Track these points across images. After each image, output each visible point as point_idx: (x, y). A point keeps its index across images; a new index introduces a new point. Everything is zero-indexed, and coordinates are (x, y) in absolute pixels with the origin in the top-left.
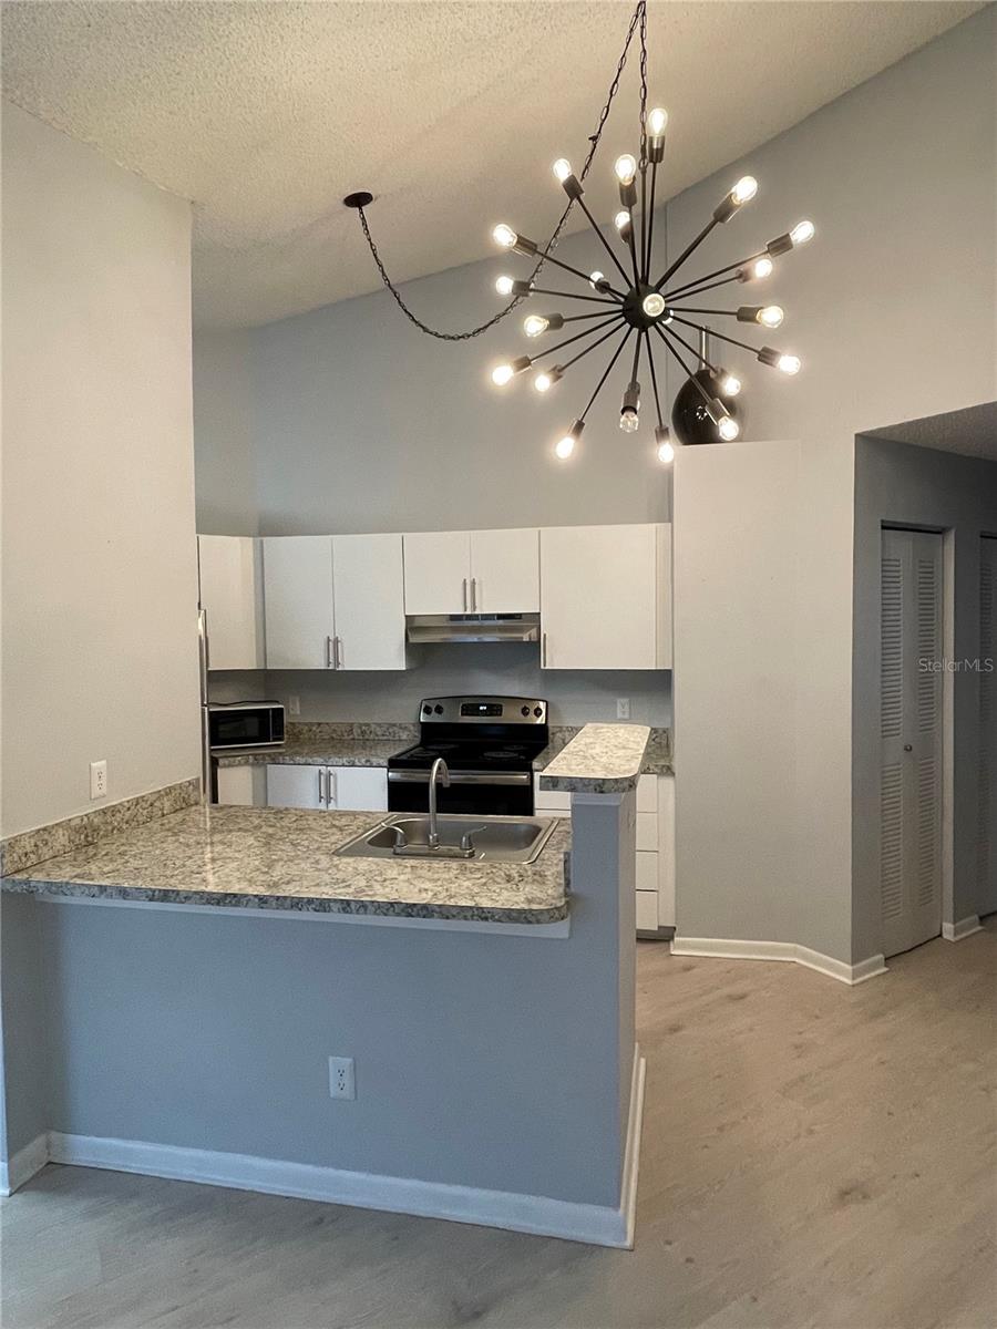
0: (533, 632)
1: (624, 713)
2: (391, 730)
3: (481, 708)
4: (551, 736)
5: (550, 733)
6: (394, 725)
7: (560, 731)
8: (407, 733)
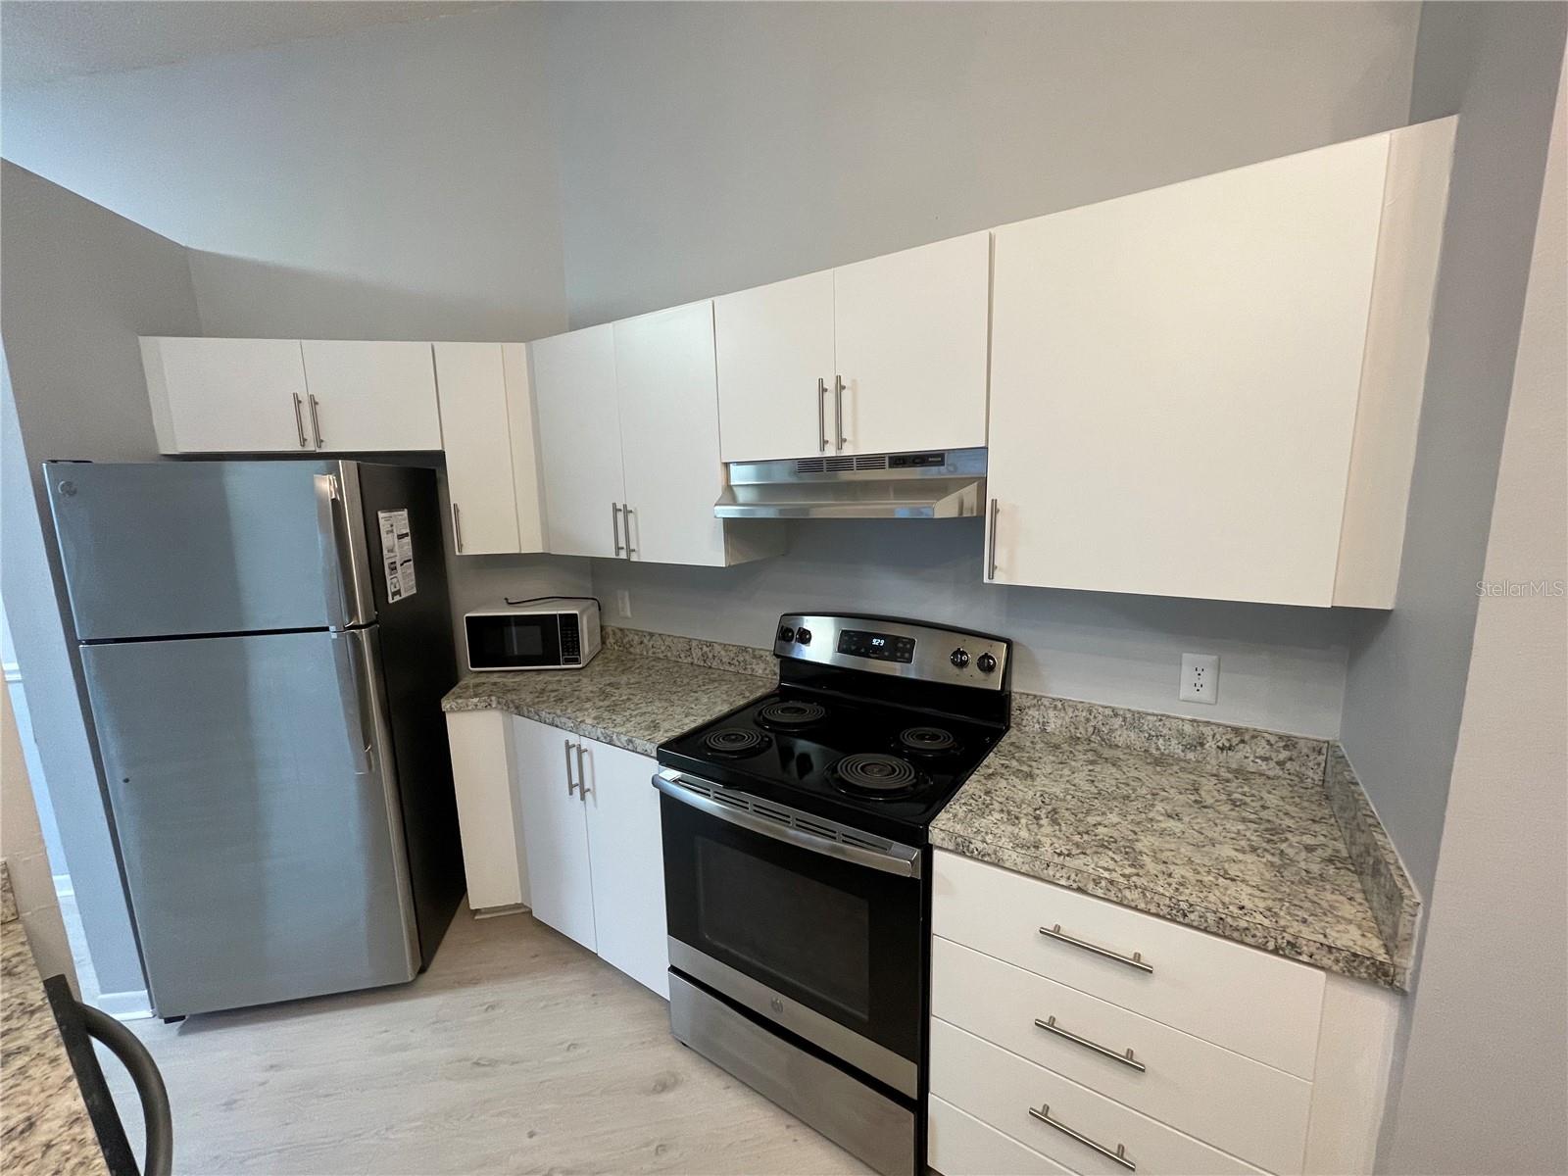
0: (969, 493)
1: (1198, 687)
2: (741, 659)
3: (875, 642)
4: (1015, 713)
5: (1014, 705)
6: (745, 649)
7: (1038, 707)
8: (762, 666)
